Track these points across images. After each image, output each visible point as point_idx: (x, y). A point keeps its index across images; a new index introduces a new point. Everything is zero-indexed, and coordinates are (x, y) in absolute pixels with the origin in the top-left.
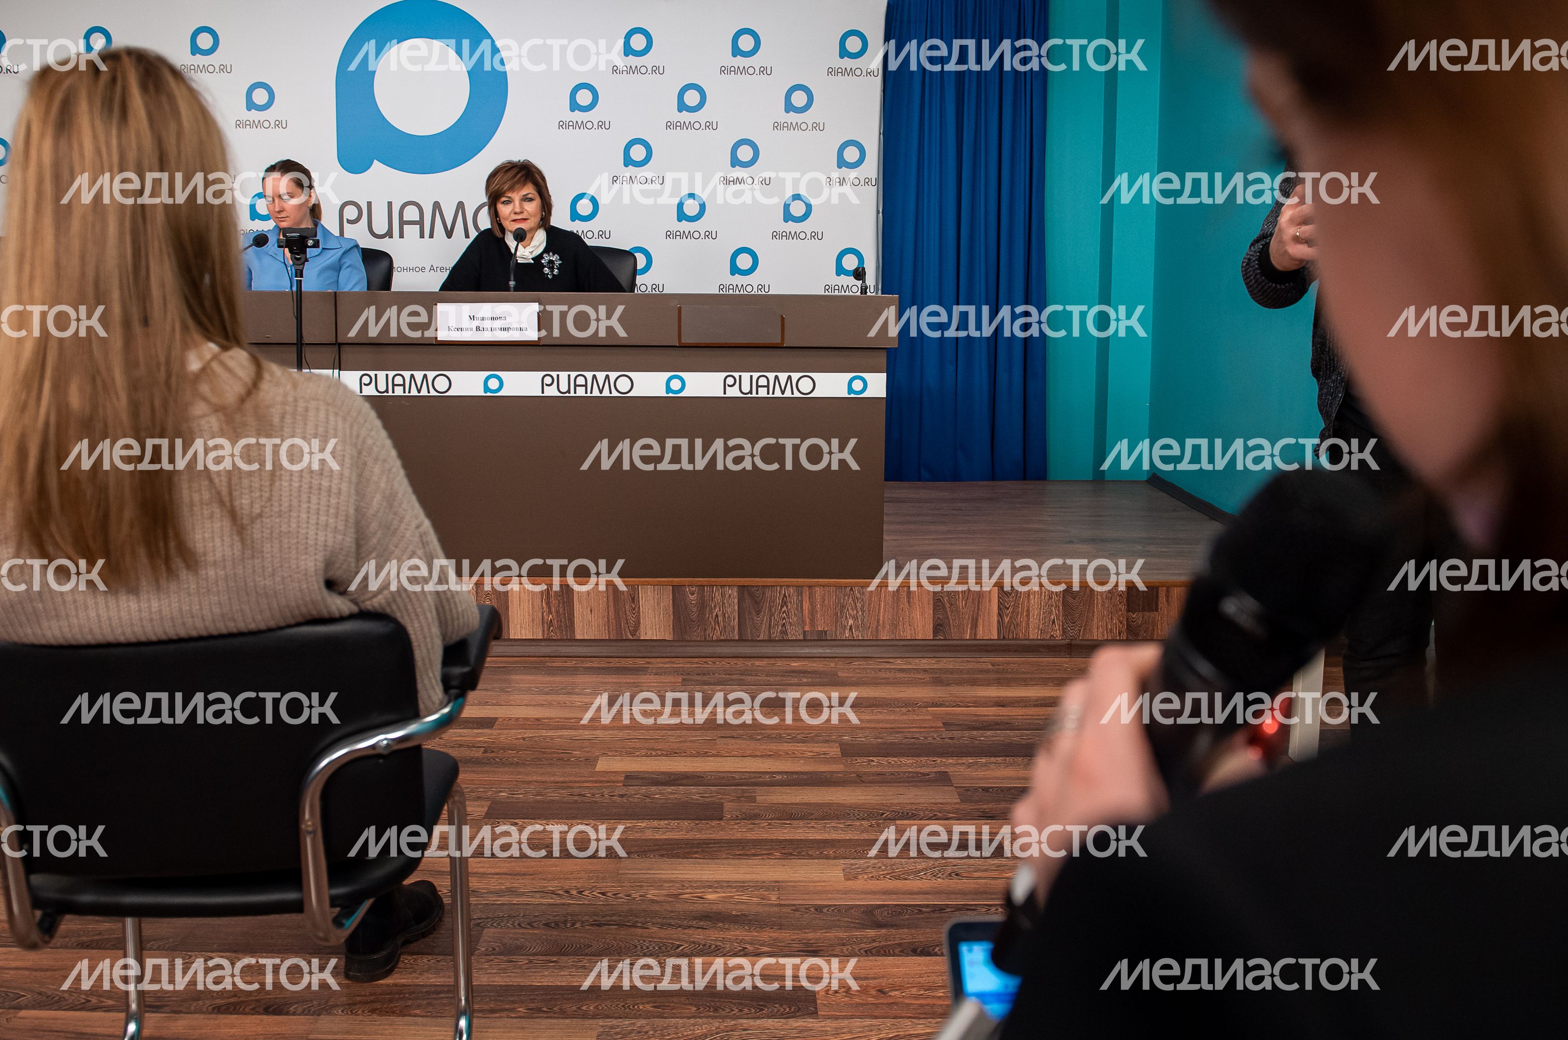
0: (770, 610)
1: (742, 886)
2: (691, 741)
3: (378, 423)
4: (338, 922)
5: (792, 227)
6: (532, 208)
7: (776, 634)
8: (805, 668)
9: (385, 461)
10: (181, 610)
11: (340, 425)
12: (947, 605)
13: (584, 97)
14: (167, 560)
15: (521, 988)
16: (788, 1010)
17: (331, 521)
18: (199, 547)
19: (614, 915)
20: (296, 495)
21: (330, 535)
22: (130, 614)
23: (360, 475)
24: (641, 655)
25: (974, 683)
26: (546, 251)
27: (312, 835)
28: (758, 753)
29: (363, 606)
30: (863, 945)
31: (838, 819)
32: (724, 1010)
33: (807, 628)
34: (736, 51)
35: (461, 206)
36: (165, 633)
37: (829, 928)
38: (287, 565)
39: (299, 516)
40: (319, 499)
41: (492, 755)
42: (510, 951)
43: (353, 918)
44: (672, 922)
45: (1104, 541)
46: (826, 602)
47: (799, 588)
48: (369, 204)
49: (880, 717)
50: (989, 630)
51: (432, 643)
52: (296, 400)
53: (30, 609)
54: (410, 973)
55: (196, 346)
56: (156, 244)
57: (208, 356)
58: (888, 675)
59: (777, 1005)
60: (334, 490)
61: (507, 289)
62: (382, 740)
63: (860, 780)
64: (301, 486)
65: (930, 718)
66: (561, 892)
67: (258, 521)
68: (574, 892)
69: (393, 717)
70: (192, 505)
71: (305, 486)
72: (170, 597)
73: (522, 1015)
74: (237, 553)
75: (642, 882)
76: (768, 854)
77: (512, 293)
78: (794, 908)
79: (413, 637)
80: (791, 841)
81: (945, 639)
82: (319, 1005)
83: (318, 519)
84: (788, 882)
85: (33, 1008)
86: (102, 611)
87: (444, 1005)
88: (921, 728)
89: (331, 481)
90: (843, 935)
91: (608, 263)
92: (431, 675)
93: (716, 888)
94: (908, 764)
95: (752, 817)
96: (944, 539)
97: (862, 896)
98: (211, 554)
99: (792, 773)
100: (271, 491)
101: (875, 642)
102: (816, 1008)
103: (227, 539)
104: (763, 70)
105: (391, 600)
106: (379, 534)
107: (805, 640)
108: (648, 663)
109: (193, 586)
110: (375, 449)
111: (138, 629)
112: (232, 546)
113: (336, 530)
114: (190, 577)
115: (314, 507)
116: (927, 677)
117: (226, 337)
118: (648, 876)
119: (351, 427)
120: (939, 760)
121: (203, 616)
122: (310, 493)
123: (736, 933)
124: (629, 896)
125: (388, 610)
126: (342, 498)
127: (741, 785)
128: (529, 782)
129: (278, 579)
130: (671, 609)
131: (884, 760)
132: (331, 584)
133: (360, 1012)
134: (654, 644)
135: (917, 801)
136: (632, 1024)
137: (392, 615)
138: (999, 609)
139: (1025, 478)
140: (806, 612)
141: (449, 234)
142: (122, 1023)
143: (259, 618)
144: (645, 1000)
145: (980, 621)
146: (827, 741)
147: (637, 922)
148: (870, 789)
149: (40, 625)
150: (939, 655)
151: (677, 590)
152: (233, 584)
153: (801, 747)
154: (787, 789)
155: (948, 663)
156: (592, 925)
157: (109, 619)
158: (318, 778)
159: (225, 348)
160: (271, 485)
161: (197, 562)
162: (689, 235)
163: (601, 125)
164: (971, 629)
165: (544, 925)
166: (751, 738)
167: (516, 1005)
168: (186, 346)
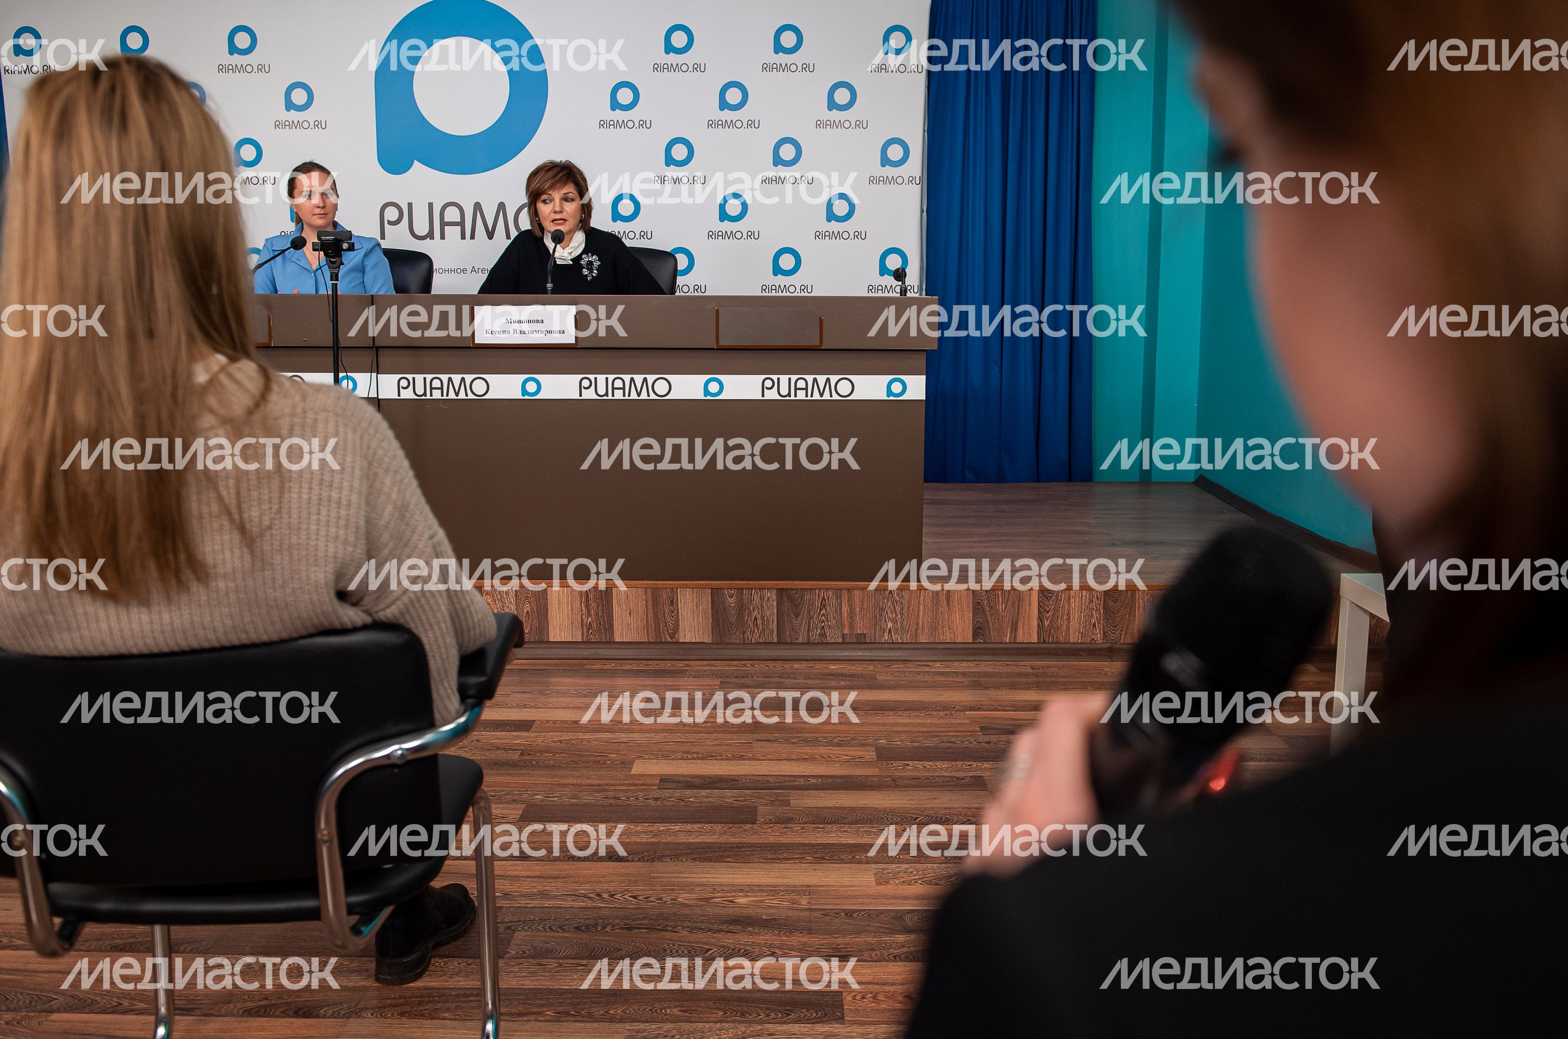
0: (809, 612)
1: (773, 890)
2: (727, 745)
3: (390, 434)
4: (356, 930)
5: (835, 226)
6: (571, 208)
7: (815, 637)
8: (845, 671)
9: (396, 472)
10: (192, 622)
11: (350, 436)
12: (987, 608)
13: (624, 96)
14: (177, 573)
15: (551, 991)
16: (814, 1015)
17: (341, 532)
18: (210, 560)
19: (644, 918)
20: (305, 506)
21: (341, 547)
22: (141, 625)
23: (371, 487)
24: (679, 657)
25: (1014, 686)
26: (585, 252)
27: (328, 844)
28: (794, 757)
29: (376, 616)
30: (892, 951)
31: (871, 823)
32: (750, 1015)
33: (846, 631)
34: (778, 48)
35: (502, 207)
36: (177, 644)
37: (858, 933)
38: (297, 577)
39: (309, 529)
40: (329, 511)
41: (529, 757)
42: (540, 954)
43: (372, 925)
44: (703, 926)
45: (1147, 543)
46: (865, 605)
47: (838, 591)
48: (410, 205)
49: (918, 721)
50: (1029, 634)
51: (447, 653)
52: (305, 412)
53: (41, 621)
54: (441, 976)
55: (203, 358)
56: (160, 255)
57: (215, 368)
58: (926, 678)
59: (804, 1011)
60: (344, 501)
61: (544, 291)
62: (397, 750)
63: (895, 784)
64: (310, 498)
65: (967, 721)
66: (592, 895)
67: (268, 533)
68: (606, 896)
69: (408, 727)
70: (201, 517)
71: (315, 498)
72: (180, 609)
73: (550, 1018)
74: (248, 565)
75: (674, 885)
76: (801, 858)
77: (549, 296)
78: (824, 912)
79: (427, 647)
80: (824, 846)
81: (985, 643)
82: (349, 1008)
83: (328, 531)
84: (819, 886)
85: (66, 1011)
86: (114, 624)
87: (473, 1008)
88: (958, 731)
89: (341, 493)
90: (872, 939)
91: (647, 264)
92: (446, 685)
93: (747, 892)
94: (943, 768)
95: (785, 821)
96: (985, 542)
97: (894, 901)
98: (221, 566)
99: (828, 777)
100: (281, 502)
101: (915, 646)
102: (843, 1014)
103: (237, 551)
104: (806, 67)
105: (404, 611)
106: (391, 545)
107: (844, 643)
108: (687, 666)
109: (204, 598)
110: (386, 460)
111: (150, 641)
112: (242, 557)
113: (346, 542)
114: (201, 589)
115: (323, 519)
116: (966, 680)
117: (234, 347)
118: (679, 880)
119: (361, 438)
120: (975, 765)
121: (214, 628)
122: (320, 504)
123: (765, 937)
124: (661, 899)
125: (402, 621)
126: (353, 510)
127: (776, 789)
128: (564, 785)
129: (288, 591)
130: (710, 611)
131: (919, 765)
132: (342, 595)
133: (389, 1015)
134: (694, 646)
135: (951, 806)
136: (659, 1027)
137: (406, 626)
138: (1040, 612)
139: (1070, 479)
140: (845, 615)
141: (490, 235)
142: (153, 1028)
143: (271, 629)
144: (672, 1004)
145: (1020, 625)
146: (863, 745)
147: (667, 925)
148: (905, 793)
149: (51, 636)
150: (977, 658)
151: (715, 592)
152: (244, 596)
153: (837, 750)
154: (822, 793)
155: (987, 666)
156: (623, 928)
157: (121, 630)
158: (334, 786)
159: (233, 359)
160: (280, 497)
161: (207, 574)
162: (732, 235)
163: (643, 124)
164: (1011, 632)
165: (574, 928)
166: (787, 741)
167: (545, 1009)
168: (192, 358)
